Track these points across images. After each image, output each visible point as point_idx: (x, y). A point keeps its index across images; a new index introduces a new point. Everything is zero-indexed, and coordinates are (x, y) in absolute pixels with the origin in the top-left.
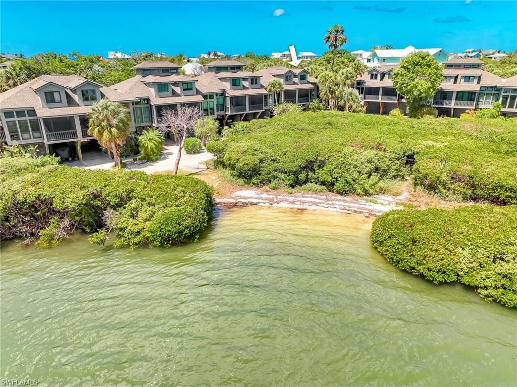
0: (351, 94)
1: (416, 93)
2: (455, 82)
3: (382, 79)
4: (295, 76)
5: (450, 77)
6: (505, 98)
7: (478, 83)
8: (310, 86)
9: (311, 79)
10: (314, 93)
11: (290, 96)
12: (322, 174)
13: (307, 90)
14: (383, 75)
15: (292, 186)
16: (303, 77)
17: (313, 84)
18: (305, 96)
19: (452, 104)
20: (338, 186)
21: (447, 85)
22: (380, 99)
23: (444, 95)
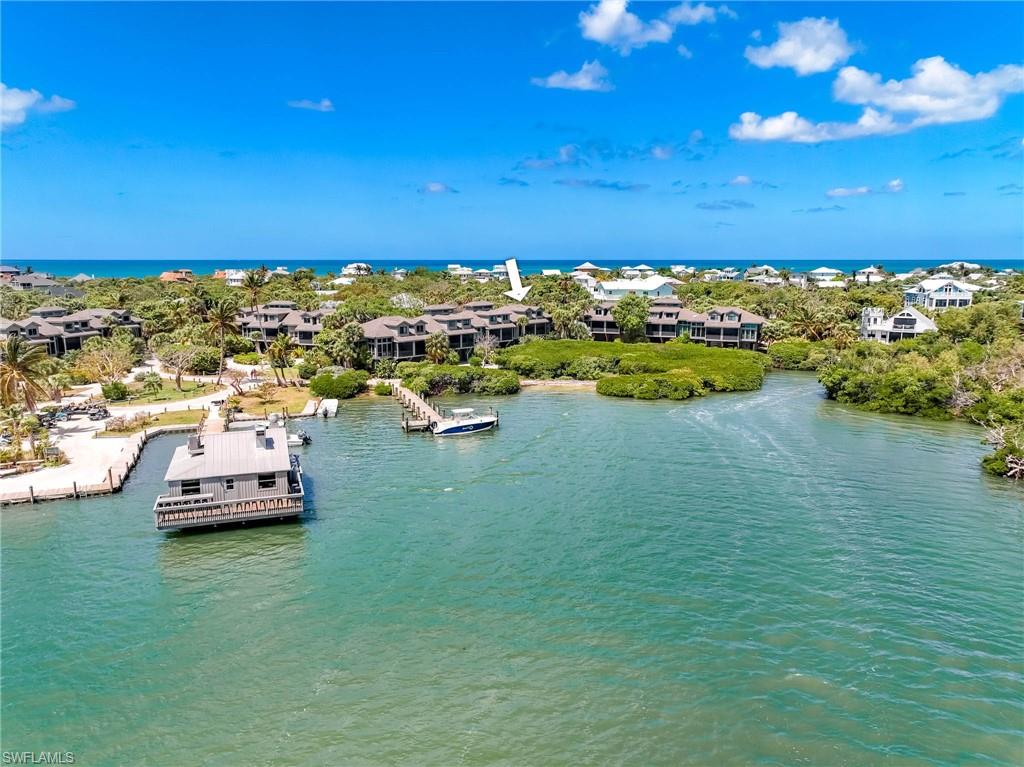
0: (580, 326)
1: (630, 326)
2: (660, 317)
3: (605, 314)
4: (533, 312)
5: (656, 314)
6: (693, 329)
7: (677, 318)
8: (546, 321)
9: (545, 314)
10: (549, 326)
11: (530, 329)
12: (569, 370)
13: (543, 324)
14: (606, 311)
15: (553, 378)
16: (539, 313)
17: (548, 319)
18: (542, 329)
19: (660, 335)
20: (579, 375)
21: (654, 320)
22: (605, 331)
23: (653, 328)
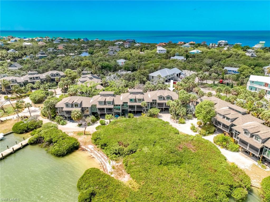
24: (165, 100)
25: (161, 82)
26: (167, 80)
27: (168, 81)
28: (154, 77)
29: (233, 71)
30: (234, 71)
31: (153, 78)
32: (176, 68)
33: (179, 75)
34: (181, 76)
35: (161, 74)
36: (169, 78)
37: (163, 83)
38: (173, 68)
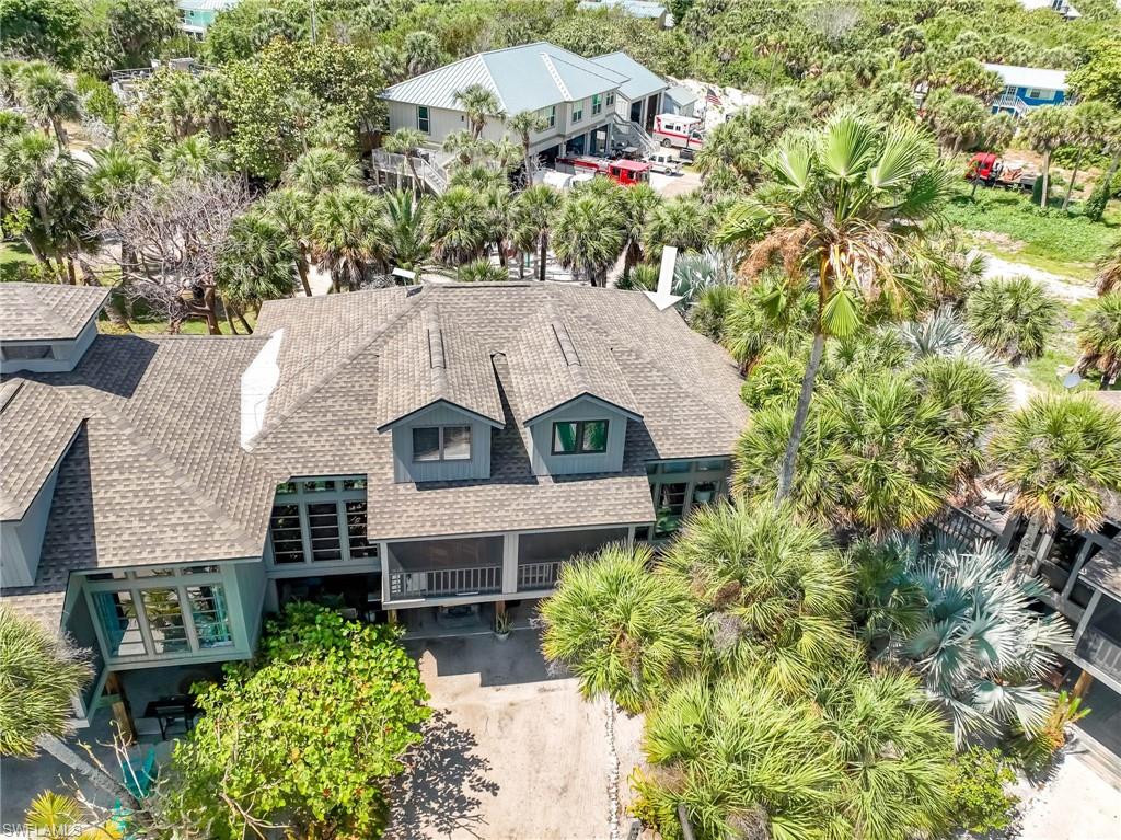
24: (533, 481)
25: (494, 167)
26: (556, 149)
27: (563, 154)
28: (433, 119)
29: (1023, 90)
30: (1028, 95)
31: (424, 127)
32: (620, 55)
33: (646, 111)
34: (665, 119)
35: (489, 85)
36: (572, 129)
37: (517, 177)
38: (599, 51)
